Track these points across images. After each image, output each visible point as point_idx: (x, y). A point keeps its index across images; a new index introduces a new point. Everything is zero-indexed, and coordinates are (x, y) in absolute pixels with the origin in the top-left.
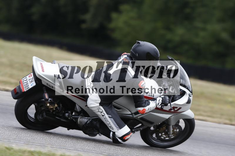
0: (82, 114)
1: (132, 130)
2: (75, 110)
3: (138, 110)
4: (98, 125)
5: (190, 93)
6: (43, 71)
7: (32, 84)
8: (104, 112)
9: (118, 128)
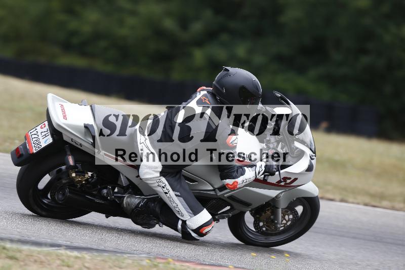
0: (130, 190)
1: (215, 218)
2: (119, 183)
3: (225, 184)
4: (158, 210)
5: (312, 153)
6: (65, 117)
7: (46, 140)
8: (168, 187)
9: (191, 213)
